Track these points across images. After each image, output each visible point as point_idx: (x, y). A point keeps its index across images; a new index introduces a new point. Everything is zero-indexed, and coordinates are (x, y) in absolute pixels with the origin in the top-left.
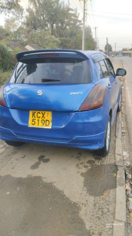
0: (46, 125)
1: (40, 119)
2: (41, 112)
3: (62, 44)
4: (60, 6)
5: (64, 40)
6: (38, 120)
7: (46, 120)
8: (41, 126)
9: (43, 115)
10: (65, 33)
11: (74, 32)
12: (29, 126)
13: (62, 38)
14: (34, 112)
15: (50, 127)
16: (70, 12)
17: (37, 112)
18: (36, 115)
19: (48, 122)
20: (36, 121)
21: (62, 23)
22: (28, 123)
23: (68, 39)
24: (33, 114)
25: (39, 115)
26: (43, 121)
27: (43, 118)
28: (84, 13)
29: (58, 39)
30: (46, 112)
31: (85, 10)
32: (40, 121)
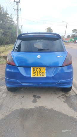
0: (42, 75)
1: (38, 72)
2: (39, 68)
3: (3, 33)
4: (2, 12)
5: (5, 31)
6: (37, 73)
7: (42, 73)
8: (39, 76)
9: (40, 70)
10: (5, 27)
11: (11, 27)
12: (32, 77)
13: (4, 30)
14: (34, 68)
15: (45, 76)
16: (8, 15)
17: (36, 68)
18: (35, 70)
19: (43, 73)
20: (36, 74)
21: (3, 21)
22: (31, 75)
23: (7, 30)
24: (34, 70)
25: (38, 70)
26: (40, 73)
27: (40, 72)
28: (17, 17)
29: (2, 30)
30: (42, 68)
31: (17, 15)
32: (38, 73)
